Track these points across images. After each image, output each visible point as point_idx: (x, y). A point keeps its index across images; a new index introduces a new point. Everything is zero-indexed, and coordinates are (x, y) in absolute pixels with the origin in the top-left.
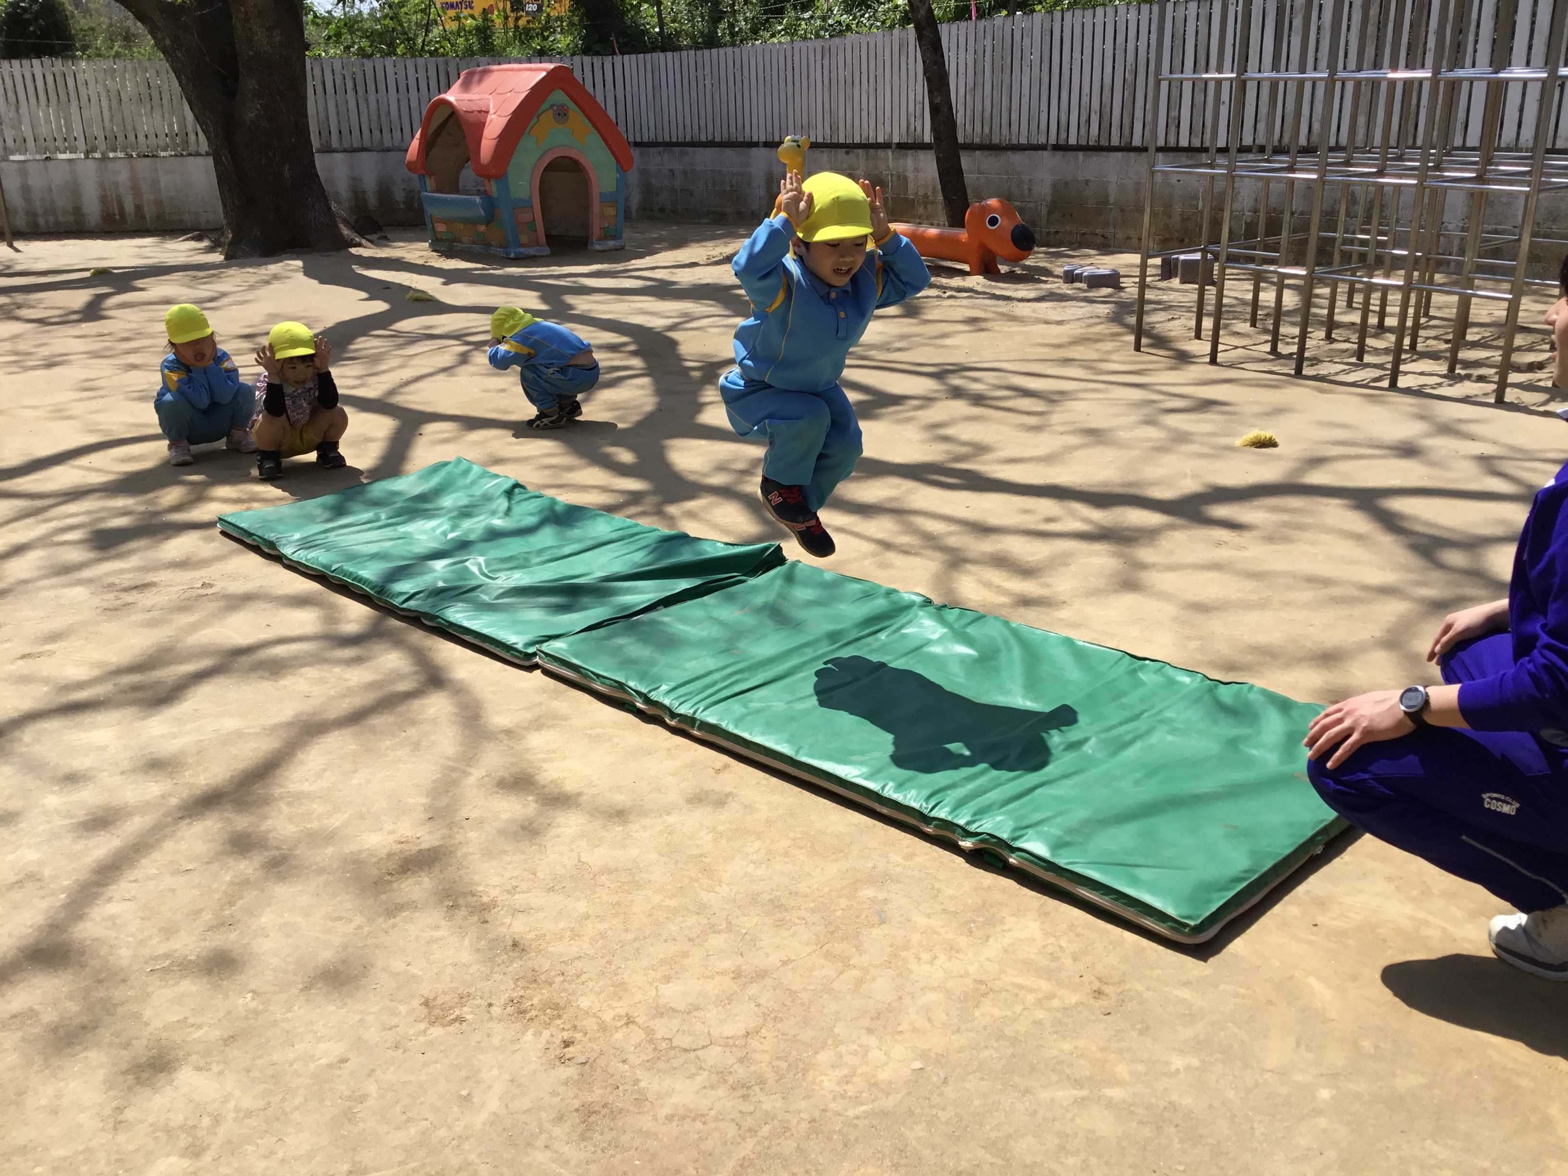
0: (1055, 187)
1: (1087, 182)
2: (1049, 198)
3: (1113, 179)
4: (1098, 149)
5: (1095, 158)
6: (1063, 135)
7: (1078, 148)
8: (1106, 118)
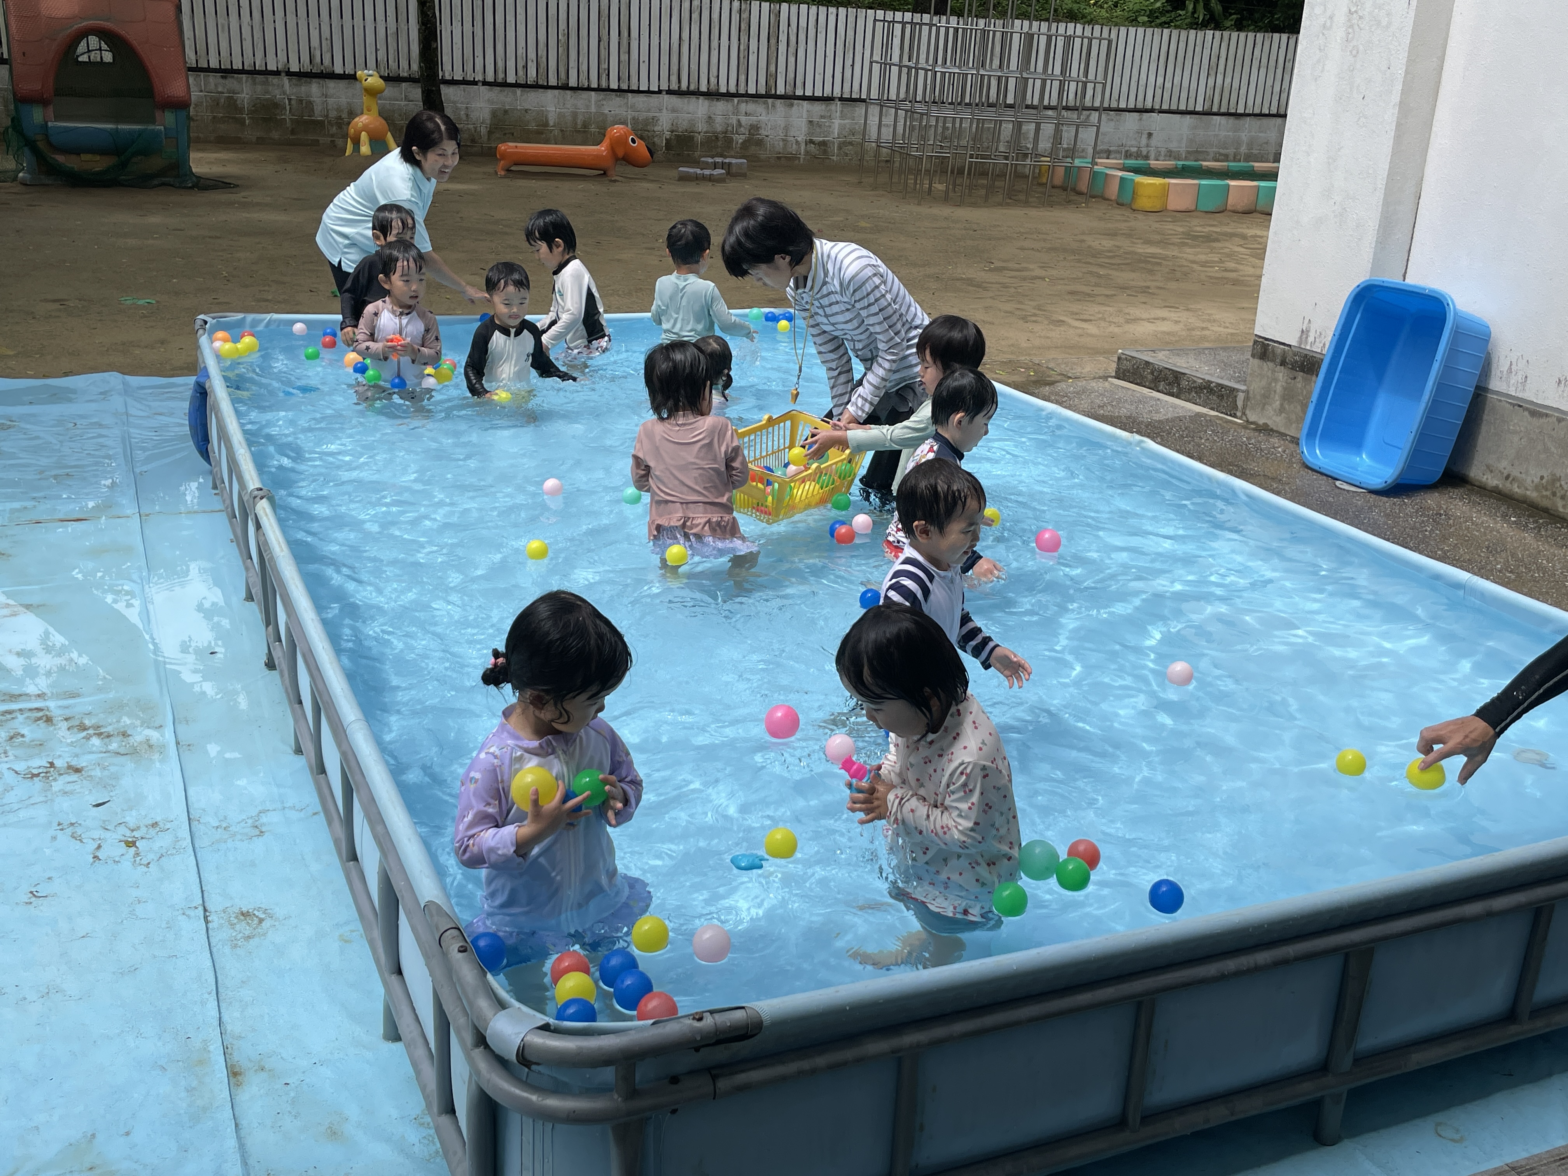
0: (494, 114)
1: (526, 111)
2: (488, 122)
3: (551, 109)
4: (536, 86)
5: (533, 94)
6: (501, 76)
7: (516, 85)
8: (543, 65)
